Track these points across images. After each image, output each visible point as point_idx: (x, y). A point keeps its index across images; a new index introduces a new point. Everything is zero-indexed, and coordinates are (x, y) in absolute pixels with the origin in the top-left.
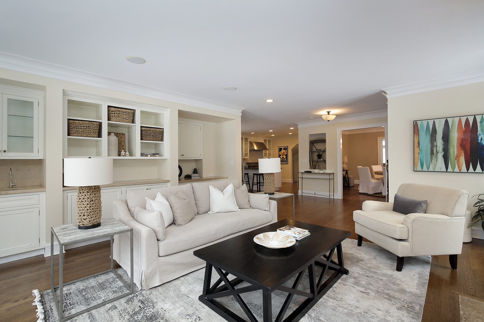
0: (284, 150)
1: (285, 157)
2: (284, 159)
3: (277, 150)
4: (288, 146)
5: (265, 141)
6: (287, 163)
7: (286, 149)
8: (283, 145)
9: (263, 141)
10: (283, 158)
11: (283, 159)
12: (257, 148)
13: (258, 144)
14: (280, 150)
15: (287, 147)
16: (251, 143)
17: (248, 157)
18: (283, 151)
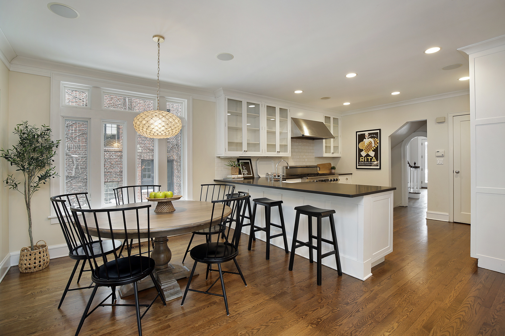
0: (371, 137)
1: (372, 154)
2: (371, 159)
3: (353, 139)
4: (380, 130)
5: (327, 118)
6: (378, 167)
7: (376, 135)
8: (367, 126)
9: (322, 120)
10: (368, 155)
11: (368, 159)
12: (311, 133)
13: (311, 124)
14: (361, 138)
15: (378, 131)
16: (296, 122)
17: (288, 154)
18: (367, 141)
